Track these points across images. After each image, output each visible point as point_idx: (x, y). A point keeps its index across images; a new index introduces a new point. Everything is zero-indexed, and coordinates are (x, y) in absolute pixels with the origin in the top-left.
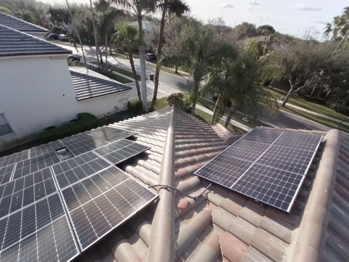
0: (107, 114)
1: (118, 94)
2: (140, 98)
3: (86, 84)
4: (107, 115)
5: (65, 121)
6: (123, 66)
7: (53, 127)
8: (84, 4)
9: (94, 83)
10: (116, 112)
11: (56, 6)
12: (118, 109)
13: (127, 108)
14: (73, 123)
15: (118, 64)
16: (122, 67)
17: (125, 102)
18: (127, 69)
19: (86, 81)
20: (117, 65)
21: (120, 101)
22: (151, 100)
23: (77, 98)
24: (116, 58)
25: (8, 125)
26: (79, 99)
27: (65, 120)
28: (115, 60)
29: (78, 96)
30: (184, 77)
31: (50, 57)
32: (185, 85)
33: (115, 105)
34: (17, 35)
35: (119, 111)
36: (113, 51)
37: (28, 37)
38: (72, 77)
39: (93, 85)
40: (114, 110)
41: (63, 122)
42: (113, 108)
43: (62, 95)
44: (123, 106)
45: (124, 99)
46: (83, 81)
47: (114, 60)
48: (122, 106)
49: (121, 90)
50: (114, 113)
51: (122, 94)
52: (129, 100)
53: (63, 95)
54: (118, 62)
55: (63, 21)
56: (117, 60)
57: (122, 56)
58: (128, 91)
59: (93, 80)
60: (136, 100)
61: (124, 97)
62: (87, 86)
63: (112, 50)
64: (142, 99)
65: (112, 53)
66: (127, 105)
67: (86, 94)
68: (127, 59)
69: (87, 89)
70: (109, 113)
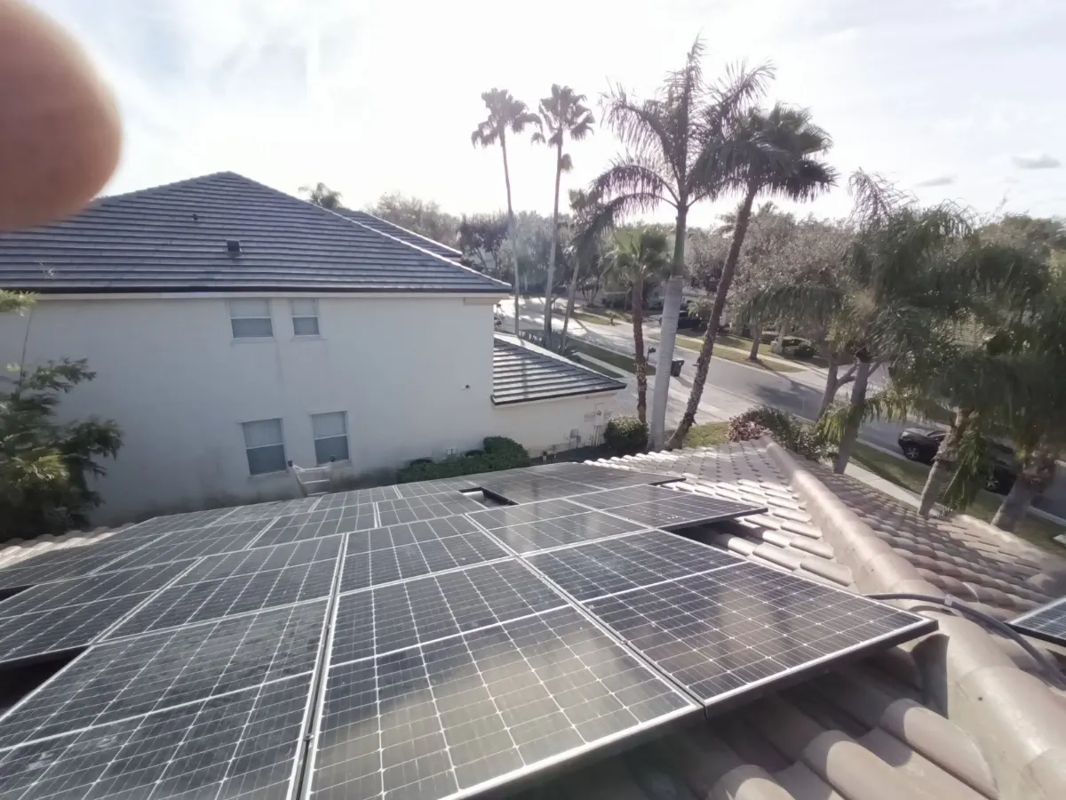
0: (550, 449)
1: (587, 398)
2: (642, 417)
3: (519, 368)
4: (549, 452)
5: (454, 452)
6: (598, 340)
7: (427, 461)
8: (528, 213)
9: (537, 366)
10: (571, 448)
11: (475, 217)
12: (578, 438)
13: (603, 441)
14: (470, 457)
15: (585, 335)
16: (596, 343)
17: (602, 422)
18: (608, 346)
19: (519, 362)
20: (583, 338)
21: (588, 417)
22: (676, 427)
23: (492, 397)
24: (584, 323)
25: (344, 440)
26: (497, 400)
27: (454, 448)
28: (580, 327)
29: (497, 394)
30: (782, 373)
31: (464, 299)
32: (786, 393)
33: (576, 427)
34: (415, 254)
35: (580, 446)
36: (576, 308)
37: (434, 259)
38: (495, 349)
39: (534, 371)
40: (568, 442)
41: (449, 453)
42: (568, 435)
43: (464, 387)
44: (593, 432)
45: (600, 414)
46: (514, 359)
47: (578, 326)
48: (590, 433)
49: (598, 388)
50: (567, 449)
51: (599, 400)
52: (612, 418)
53: (467, 387)
54: (587, 330)
55: (483, 246)
56: (583, 327)
57: (597, 318)
58: (613, 394)
59: (536, 361)
60: (629, 421)
61: (601, 408)
62: (520, 373)
63: (576, 305)
64: (649, 420)
65: (575, 311)
66: (603, 431)
67: (515, 391)
68: (608, 324)
69: (520, 379)
70: (554, 447)
